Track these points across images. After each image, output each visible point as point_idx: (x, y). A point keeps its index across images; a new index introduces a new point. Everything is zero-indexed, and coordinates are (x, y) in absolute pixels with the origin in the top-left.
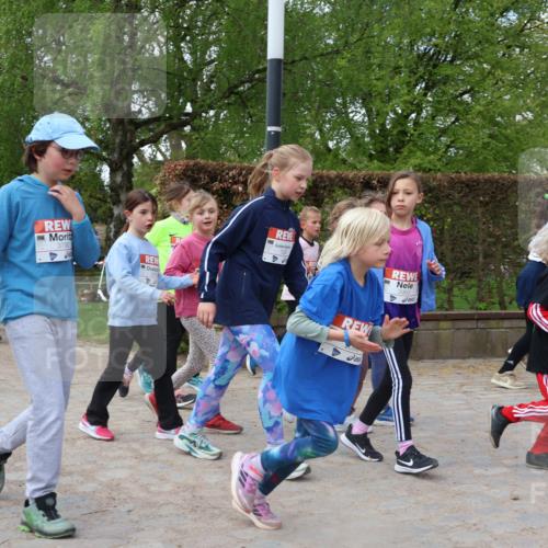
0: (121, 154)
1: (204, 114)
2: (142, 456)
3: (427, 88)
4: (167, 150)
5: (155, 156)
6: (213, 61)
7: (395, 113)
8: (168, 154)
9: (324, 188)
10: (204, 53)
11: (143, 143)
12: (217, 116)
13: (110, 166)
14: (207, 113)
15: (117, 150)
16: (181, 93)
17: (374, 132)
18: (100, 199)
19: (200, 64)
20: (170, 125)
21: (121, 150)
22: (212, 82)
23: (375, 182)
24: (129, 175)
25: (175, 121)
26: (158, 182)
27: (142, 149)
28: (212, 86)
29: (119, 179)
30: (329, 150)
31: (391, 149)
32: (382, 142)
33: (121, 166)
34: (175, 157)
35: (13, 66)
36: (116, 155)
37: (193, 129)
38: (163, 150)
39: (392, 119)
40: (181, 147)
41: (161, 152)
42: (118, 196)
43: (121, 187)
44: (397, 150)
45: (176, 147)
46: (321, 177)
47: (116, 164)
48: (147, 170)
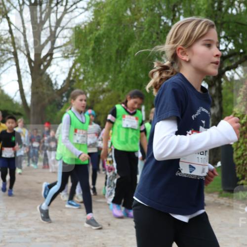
5: (233, 77)
24: (219, 89)
29: (213, 91)
33: (215, 84)
35: (150, 26)
41: (238, 74)
42: (214, 101)
43: (215, 96)
47: (212, 82)
48: (229, 85)
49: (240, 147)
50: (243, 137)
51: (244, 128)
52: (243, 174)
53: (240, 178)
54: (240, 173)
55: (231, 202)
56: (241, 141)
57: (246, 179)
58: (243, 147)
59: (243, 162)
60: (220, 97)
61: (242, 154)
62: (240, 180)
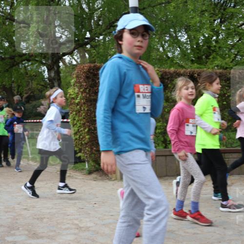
0: (52, 61)
1: (97, 38)
2: (81, 228)
3: (221, 22)
4: (78, 58)
5: (71, 62)
6: (99, 8)
7: (204, 36)
8: (79, 60)
9: (168, 79)
10: (94, 4)
11: (64, 55)
12: (104, 39)
13: (47, 67)
14: (99, 37)
15: (50, 58)
16: (83, 27)
17: (193, 47)
18: (43, 85)
19: (92, 10)
20: (79, 44)
21: (53, 58)
22: (100, 20)
23: (196, 75)
24: (58, 72)
25: (81, 42)
26: (74, 76)
27: (64, 58)
28: (100, 23)
29: (53, 75)
30: (169, 58)
31: (204, 57)
32: (198, 53)
33: (53, 68)
34: (83, 62)
36: (50, 61)
37: (92, 47)
38: (76, 58)
39: (203, 40)
40: (86, 57)
42: (53, 83)
43: (54, 79)
44: (207, 57)
45: (83, 57)
46: (165, 72)
47: (51, 66)
48: (68, 69)
49: (76, 124)
50: (78, 115)
51: (78, 107)
52: (80, 147)
53: (78, 152)
54: (78, 147)
55: (71, 173)
56: (77, 119)
57: (82, 152)
58: (78, 125)
59: (79, 137)
60: (59, 79)
61: (79, 130)
62: (78, 153)
